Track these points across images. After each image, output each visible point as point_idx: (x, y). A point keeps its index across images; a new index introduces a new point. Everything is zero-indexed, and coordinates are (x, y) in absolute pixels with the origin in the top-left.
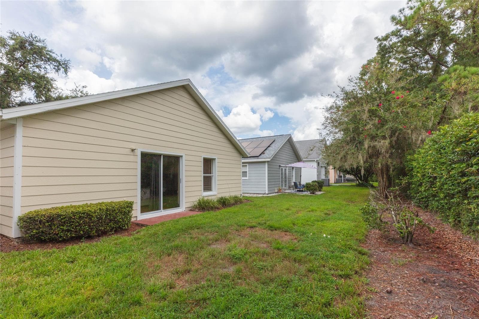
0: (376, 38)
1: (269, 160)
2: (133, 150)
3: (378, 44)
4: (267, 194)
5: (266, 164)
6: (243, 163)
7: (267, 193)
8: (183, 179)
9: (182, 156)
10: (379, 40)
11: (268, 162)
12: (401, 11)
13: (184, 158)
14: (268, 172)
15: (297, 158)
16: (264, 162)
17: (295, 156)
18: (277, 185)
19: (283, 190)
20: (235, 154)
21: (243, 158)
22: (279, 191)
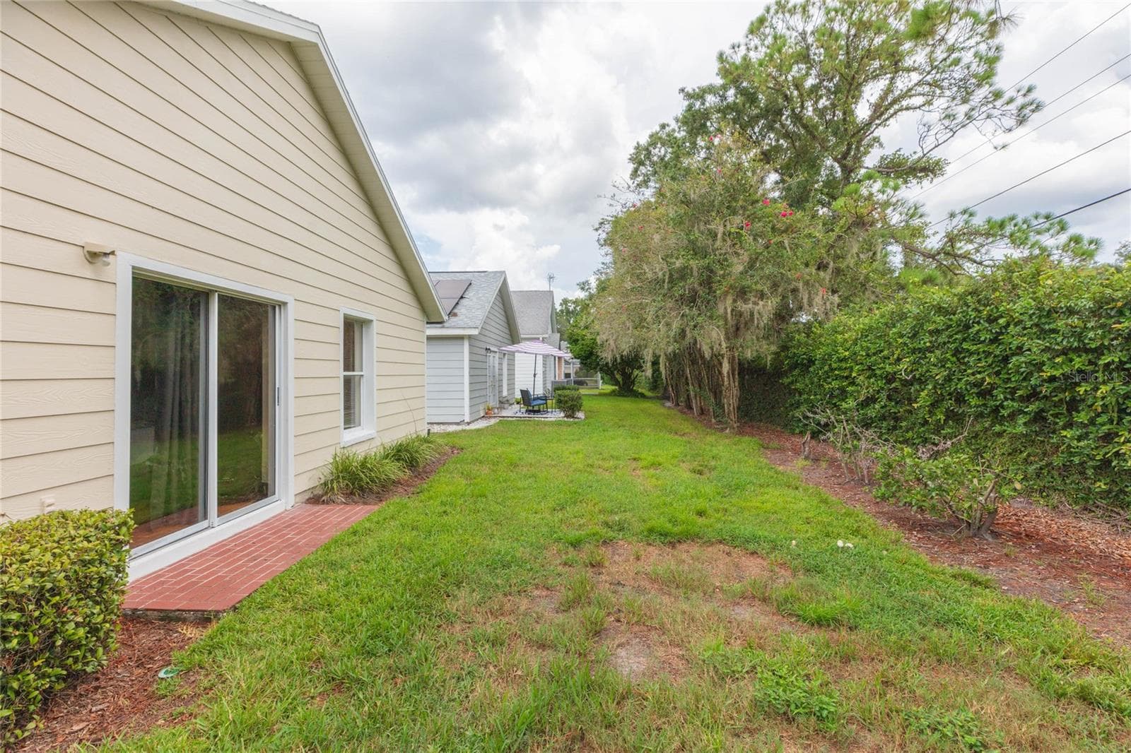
0: (682, 90)
1: (475, 332)
2: (94, 256)
3: (686, 103)
4: (468, 423)
5: (466, 343)
6: (430, 338)
7: (467, 420)
8: (286, 388)
9: (285, 304)
10: (689, 96)
11: (470, 337)
12: (734, 48)
13: (292, 311)
14: (470, 364)
15: (510, 330)
16: (461, 338)
17: (506, 325)
18: (483, 399)
19: (496, 410)
20: (415, 312)
21: (428, 326)
22: (486, 414)
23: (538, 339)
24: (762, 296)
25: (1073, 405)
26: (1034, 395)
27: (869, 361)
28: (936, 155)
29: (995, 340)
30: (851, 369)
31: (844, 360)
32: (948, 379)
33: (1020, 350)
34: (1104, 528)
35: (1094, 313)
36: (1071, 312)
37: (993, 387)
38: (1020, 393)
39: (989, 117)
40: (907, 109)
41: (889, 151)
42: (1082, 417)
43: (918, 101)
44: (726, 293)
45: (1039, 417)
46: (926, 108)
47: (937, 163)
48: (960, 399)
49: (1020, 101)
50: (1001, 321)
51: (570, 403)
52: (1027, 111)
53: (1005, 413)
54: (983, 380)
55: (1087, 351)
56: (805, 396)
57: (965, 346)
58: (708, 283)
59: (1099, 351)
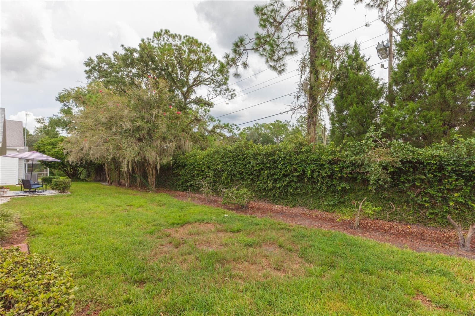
23: (16, 150)
24: (171, 141)
25: (259, 176)
26: (252, 174)
27: (208, 165)
28: (212, 101)
29: (244, 160)
30: (202, 167)
31: (200, 164)
32: (232, 170)
33: (250, 163)
34: (264, 203)
35: (265, 155)
36: (260, 155)
37: (243, 172)
38: (249, 173)
39: (225, 94)
40: (204, 84)
41: (198, 96)
42: (261, 178)
43: (207, 83)
44: (158, 139)
45: (252, 179)
46: (209, 85)
47: (212, 103)
48: (234, 175)
49: (232, 93)
50: (246, 156)
51: (64, 185)
52: (233, 96)
53: (245, 178)
54: (241, 170)
55: (264, 163)
56: (183, 177)
57: (237, 161)
58: (150, 134)
59: (265, 164)
